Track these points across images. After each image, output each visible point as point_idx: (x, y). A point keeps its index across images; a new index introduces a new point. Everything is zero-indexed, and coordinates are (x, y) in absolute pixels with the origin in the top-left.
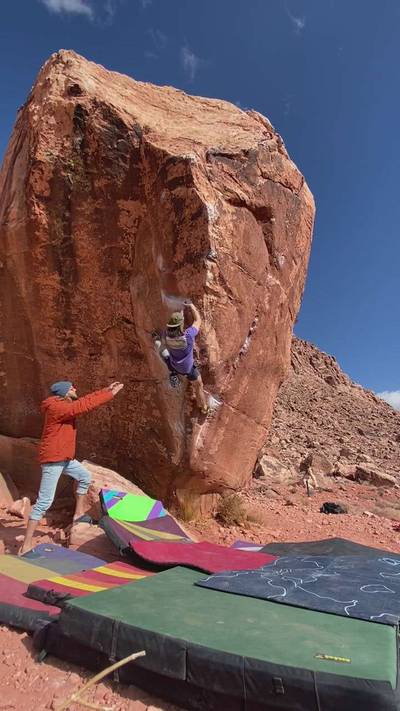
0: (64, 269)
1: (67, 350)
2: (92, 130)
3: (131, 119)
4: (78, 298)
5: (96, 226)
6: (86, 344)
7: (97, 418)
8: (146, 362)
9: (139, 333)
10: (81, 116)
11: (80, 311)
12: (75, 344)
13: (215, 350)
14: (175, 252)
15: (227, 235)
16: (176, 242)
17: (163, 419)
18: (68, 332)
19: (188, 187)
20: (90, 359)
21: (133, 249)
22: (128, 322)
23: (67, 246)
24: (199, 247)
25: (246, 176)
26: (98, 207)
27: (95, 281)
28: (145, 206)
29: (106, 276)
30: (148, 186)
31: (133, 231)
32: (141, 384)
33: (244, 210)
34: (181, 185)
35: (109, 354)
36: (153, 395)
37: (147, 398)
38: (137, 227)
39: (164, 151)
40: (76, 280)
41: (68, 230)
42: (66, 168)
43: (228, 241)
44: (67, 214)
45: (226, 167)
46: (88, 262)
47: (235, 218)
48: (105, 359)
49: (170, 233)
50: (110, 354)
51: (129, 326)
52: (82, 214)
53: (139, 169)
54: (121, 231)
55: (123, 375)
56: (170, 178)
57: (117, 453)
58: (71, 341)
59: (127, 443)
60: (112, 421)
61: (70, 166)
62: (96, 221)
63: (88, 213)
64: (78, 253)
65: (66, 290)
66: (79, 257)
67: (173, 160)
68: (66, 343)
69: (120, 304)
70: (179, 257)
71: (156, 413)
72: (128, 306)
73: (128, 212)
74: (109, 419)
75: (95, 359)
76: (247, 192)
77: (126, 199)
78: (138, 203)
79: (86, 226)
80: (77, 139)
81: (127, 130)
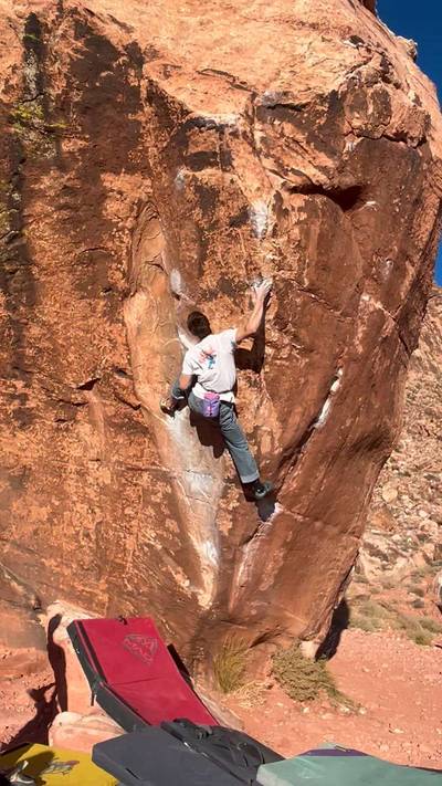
0: (13, 285)
1: (19, 414)
2: (57, 57)
3: (122, 32)
4: (35, 331)
5: (65, 214)
6: (51, 404)
7: (71, 524)
8: (153, 440)
9: (140, 392)
10: (38, 33)
11: (40, 350)
12: (31, 404)
13: (271, 433)
14: (201, 273)
15: (289, 251)
16: (203, 258)
17: (183, 535)
18: (20, 384)
19: (224, 171)
20: (58, 430)
21: (129, 253)
22: (122, 372)
23: (17, 248)
24: (242, 272)
25: (325, 140)
26: (68, 184)
27: (66, 305)
28: (148, 182)
29: (83, 297)
30: (152, 151)
31: (129, 224)
32: (146, 476)
33: (319, 199)
34: (212, 165)
35: (90, 422)
36: (166, 495)
37: (156, 499)
38: (136, 218)
39: (181, 105)
40: (32, 303)
41: (19, 222)
42: (12, 120)
43: (292, 259)
44: (16, 196)
45: (288, 128)
46: (53, 274)
47: (304, 216)
48: (84, 429)
49: (194, 241)
50: (93, 423)
51: (124, 381)
52: (42, 194)
53: (140, 123)
54: (107, 225)
55: (114, 459)
56: (193, 150)
57: (107, 582)
58: (24, 398)
59: (125, 567)
60: (98, 531)
61: (19, 118)
62: (60, 208)
63: (52, 193)
64: (36, 258)
65: (14, 317)
66: (37, 265)
67: (198, 123)
68: (17, 402)
69: (107, 344)
70: (209, 281)
71: (171, 524)
72: (121, 349)
73: (120, 193)
74: (92, 526)
75: (67, 430)
76: (324, 169)
77: (117, 173)
78: (137, 177)
79: (48, 215)
80: (31, 72)
81: (117, 54)
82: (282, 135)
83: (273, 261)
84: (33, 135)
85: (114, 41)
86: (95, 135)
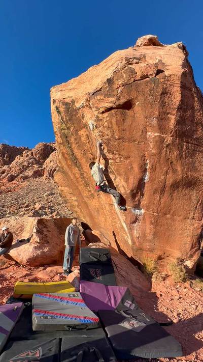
0: (77, 165)
1: (91, 195)
2: (62, 112)
3: (70, 99)
4: (85, 174)
10: (58, 109)
11: (87, 179)
15: (105, 130)
21: (90, 148)
23: (74, 157)
25: (110, 94)
26: (75, 138)
31: (87, 141)
33: (113, 111)
34: (84, 117)
38: (88, 139)
40: (82, 168)
41: (72, 151)
42: (62, 130)
43: (107, 132)
44: (69, 145)
45: (99, 97)
46: (82, 159)
47: (108, 118)
52: (72, 143)
54: (83, 144)
58: (90, 191)
62: (76, 144)
63: (74, 141)
64: (78, 157)
65: (81, 172)
66: (79, 159)
73: (83, 135)
76: (112, 102)
77: (80, 131)
78: (84, 130)
79: (75, 147)
80: (60, 118)
81: (70, 104)
82: (98, 100)
83: (99, 135)
84: (66, 131)
85: (69, 102)
86: (73, 124)
